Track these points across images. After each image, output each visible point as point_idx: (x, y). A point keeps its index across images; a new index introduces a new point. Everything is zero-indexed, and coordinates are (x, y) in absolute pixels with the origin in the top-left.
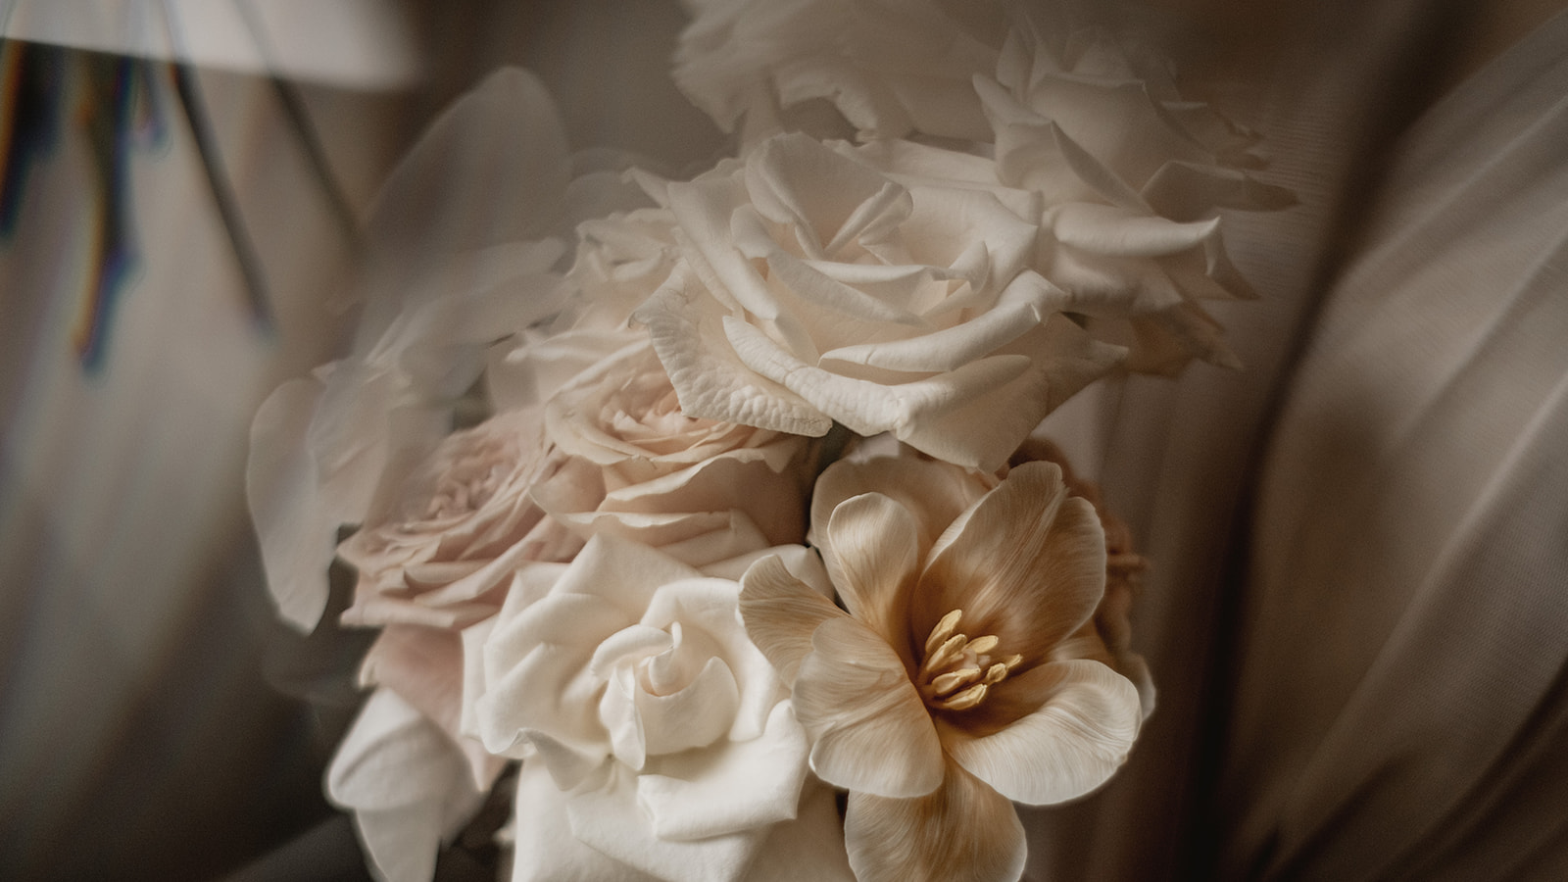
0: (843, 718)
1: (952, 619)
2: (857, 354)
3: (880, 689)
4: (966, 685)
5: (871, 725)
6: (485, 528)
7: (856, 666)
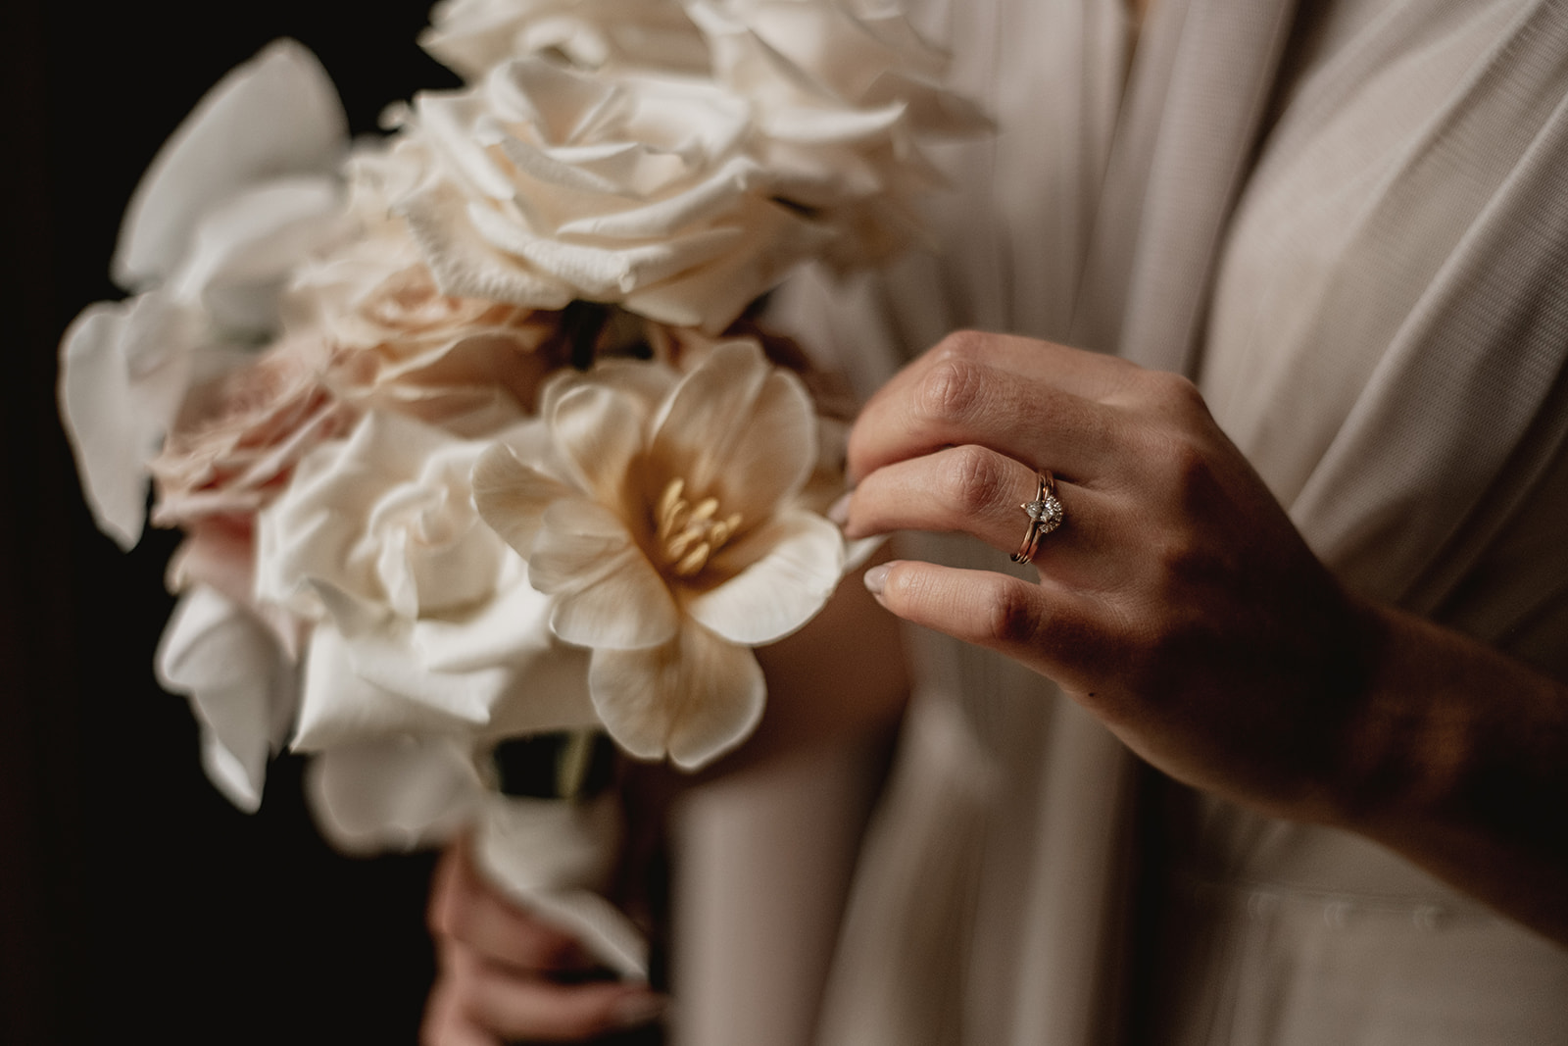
0: (575, 584)
1: (675, 489)
2: (584, 225)
3: (606, 554)
4: (692, 546)
5: (600, 589)
6: (280, 416)
7: (585, 537)
